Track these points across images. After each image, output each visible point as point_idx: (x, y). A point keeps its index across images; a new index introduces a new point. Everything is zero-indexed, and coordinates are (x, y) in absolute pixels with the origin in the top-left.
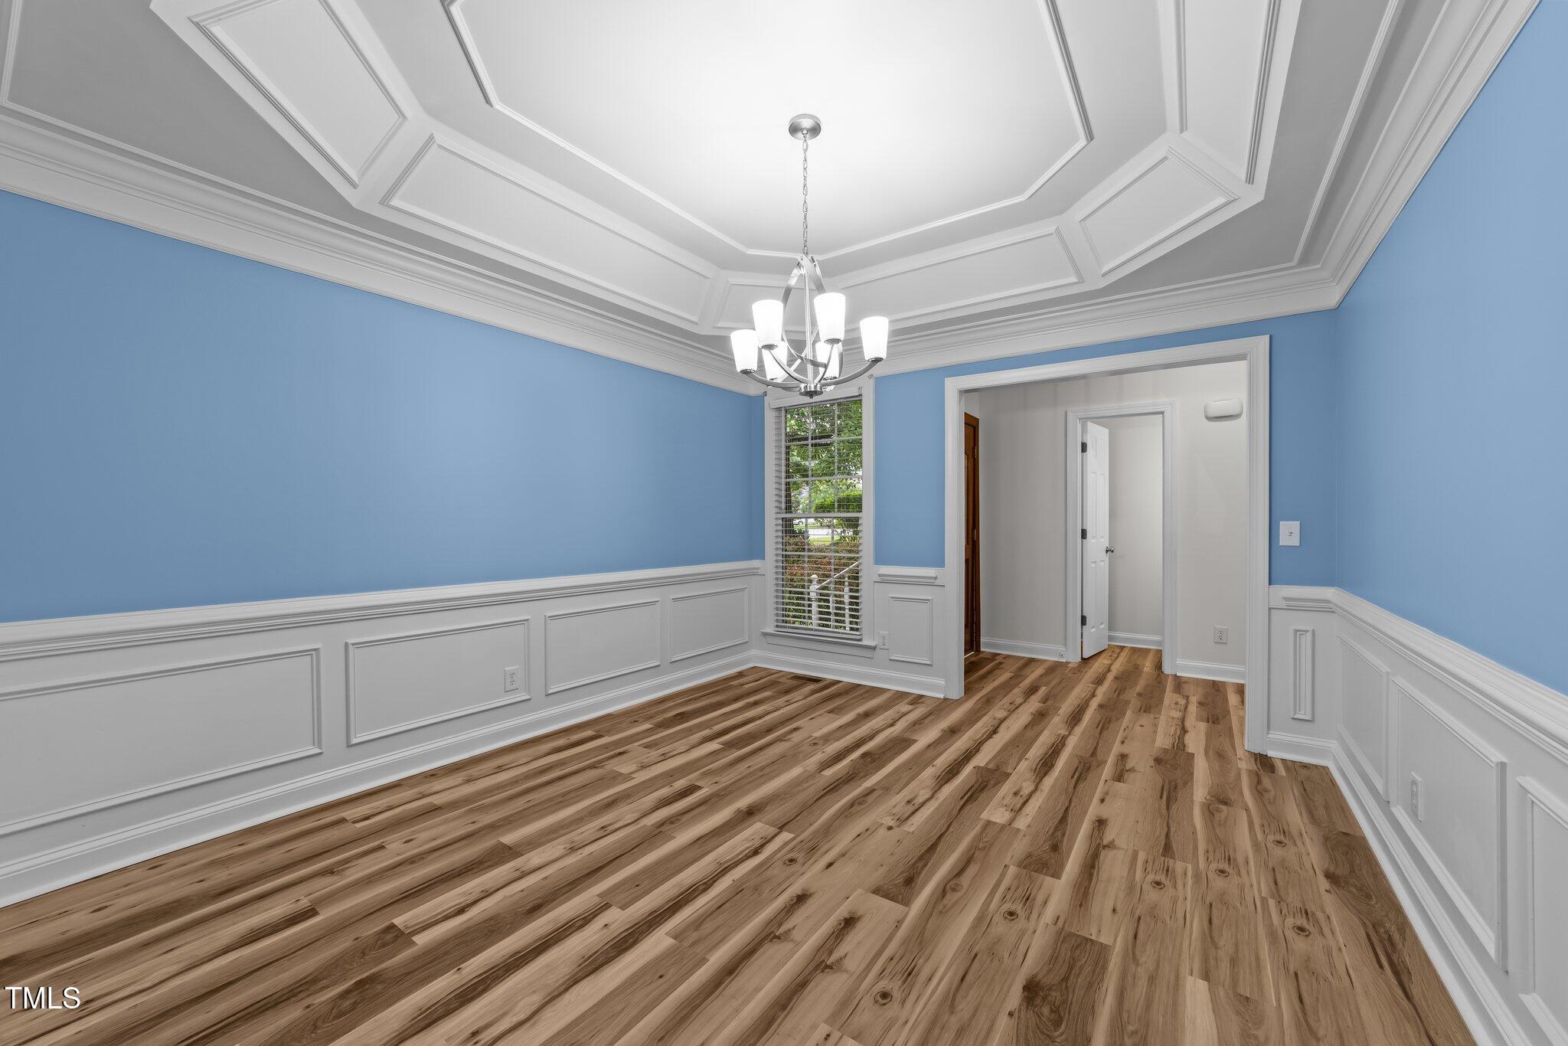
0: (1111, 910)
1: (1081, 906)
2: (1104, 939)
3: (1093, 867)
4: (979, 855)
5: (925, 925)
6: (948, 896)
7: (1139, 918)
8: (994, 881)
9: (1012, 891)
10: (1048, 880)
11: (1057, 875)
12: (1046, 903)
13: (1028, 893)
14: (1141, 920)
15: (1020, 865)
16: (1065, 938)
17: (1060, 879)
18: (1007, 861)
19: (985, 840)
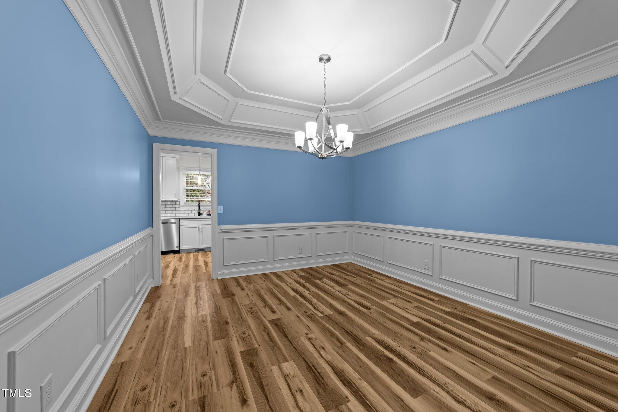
0: (218, 351)
1: (227, 347)
2: (216, 342)
3: (232, 366)
4: (272, 344)
5: (259, 320)
6: (263, 327)
7: (208, 355)
8: (258, 339)
9: (250, 339)
10: (243, 350)
11: (242, 353)
12: (238, 342)
13: (245, 342)
14: (207, 354)
15: (256, 348)
16: (226, 336)
17: (240, 352)
18: (261, 348)
19: (277, 351)
